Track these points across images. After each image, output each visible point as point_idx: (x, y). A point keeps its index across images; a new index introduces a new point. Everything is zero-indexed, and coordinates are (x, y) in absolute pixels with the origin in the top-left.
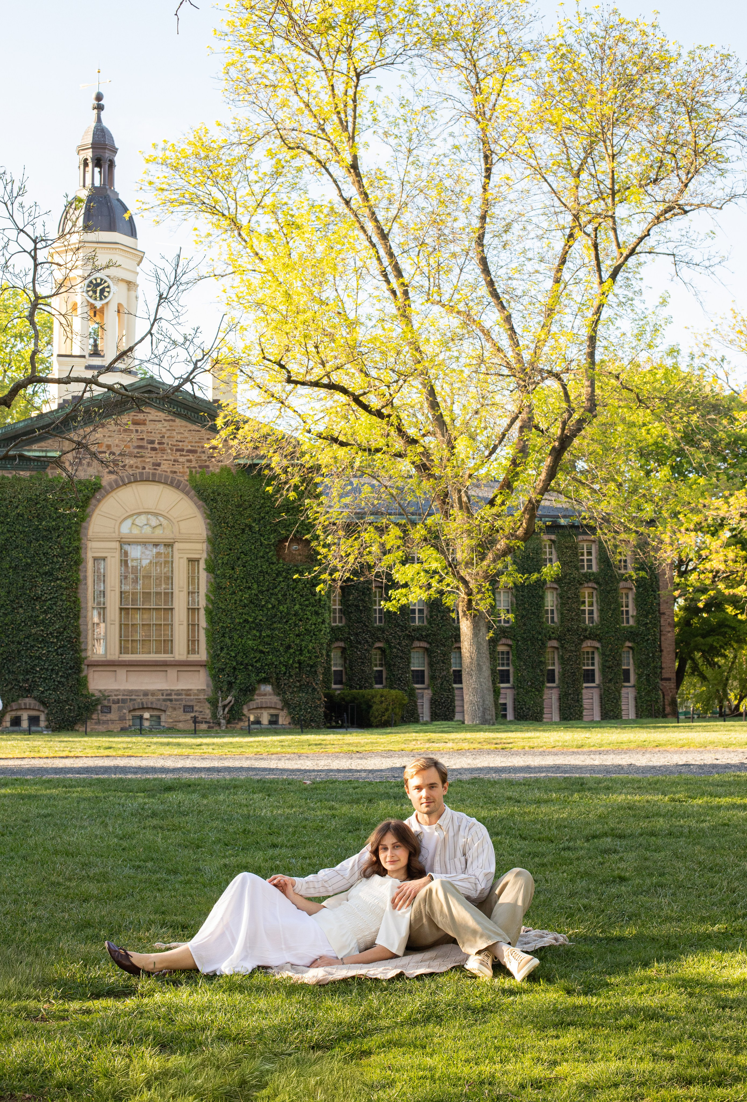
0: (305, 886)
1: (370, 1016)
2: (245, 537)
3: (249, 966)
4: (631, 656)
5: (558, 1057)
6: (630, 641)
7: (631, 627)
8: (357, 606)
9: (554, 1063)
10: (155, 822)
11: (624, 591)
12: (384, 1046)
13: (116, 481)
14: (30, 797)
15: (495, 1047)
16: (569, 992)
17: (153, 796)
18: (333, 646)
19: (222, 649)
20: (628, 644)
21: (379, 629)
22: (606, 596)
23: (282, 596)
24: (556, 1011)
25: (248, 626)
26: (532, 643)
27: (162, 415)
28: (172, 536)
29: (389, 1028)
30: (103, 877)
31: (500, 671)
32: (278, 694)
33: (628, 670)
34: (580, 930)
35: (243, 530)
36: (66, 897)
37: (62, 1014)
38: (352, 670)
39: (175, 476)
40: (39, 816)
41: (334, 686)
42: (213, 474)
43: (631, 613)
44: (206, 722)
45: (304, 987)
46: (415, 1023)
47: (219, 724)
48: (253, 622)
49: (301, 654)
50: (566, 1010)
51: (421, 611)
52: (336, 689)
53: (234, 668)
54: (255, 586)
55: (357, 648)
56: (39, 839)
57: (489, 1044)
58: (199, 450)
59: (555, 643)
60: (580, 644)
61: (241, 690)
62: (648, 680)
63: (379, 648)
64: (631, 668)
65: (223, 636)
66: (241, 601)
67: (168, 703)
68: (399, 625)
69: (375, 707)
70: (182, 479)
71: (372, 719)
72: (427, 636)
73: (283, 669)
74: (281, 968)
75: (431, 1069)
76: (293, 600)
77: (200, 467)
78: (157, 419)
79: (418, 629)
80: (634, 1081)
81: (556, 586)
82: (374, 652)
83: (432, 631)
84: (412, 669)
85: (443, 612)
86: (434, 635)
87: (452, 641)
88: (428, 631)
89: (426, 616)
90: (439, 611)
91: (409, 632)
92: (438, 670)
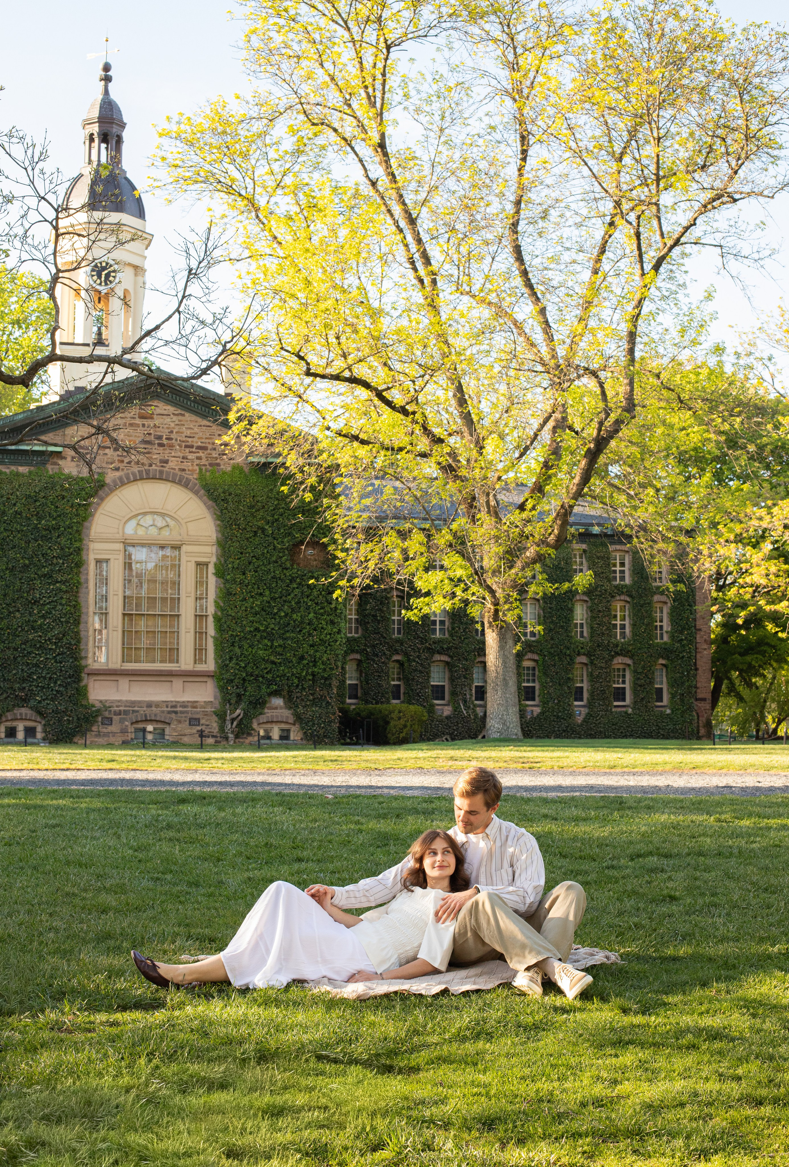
0: (345, 895)
1: (416, 1032)
2: (257, 540)
3: (284, 979)
4: (664, 674)
5: (619, 1076)
6: (663, 658)
7: (665, 643)
8: (375, 616)
9: (615, 1082)
10: (171, 834)
11: (658, 605)
12: (433, 1063)
13: (120, 478)
14: (35, 807)
15: (552, 1065)
16: (625, 1011)
17: (167, 808)
18: (348, 658)
19: (231, 659)
20: (661, 661)
21: (398, 641)
22: (639, 610)
23: (297, 603)
24: (613, 1029)
25: (259, 635)
26: (559, 658)
27: (170, 409)
28: (179, 538)
29: (437, 1044)
30: (121, 889)
31: (526, 687)
32: (290, 708)
33: (661, 689)
34: (631, 948)
35: (256, 533)
36: (83, 908)
37: (88, 1026)
38: (368, 683)
39: (183, 474)
40: (46, 826)
41: (348, 701)
42: (224, 473)
43: (665, 629)
44: (213, 736)
45: (343, 1001)
46: (464, 1039)
47: (227, 738)
48: (264, 631)
49: (314, 666)
50: (624, 1028)
51: (442, 622)
52: (351, 704)
53: (244, 680)
54: (267, 593)
55: (374, 661)
56: (49, 849)
57: (545, 1062)
58: (210, 447)
59: (583, 659)
60: (611, 660)
61: (250, 702)
62: (682, 700)
63: (397, 661)
64: (665, 687)
65: (233, 645)
66: (252, 608)
67: (173, 716)
68: (419, 637)
69: (392, 723)
70: (191, 477)
71: (389, 735)
72: (449, 649)
73: (296, 681)
74: (317, 982)
75: (485, 1086)
76: (308, 608)
77: (211, 465)
78: (165, 412)
79: (440, 641)
80: (701, 1101)
81: (586, 598)
82: (391, 665)
83: (453, 644)
84: (432, 683)
85: (466, 623)
86: (456, 648)
87: (475, 655)
88: (449, 644)
89: (448, 628)
90: (462, 623)
91: (430, 644)
92: (459, 685)
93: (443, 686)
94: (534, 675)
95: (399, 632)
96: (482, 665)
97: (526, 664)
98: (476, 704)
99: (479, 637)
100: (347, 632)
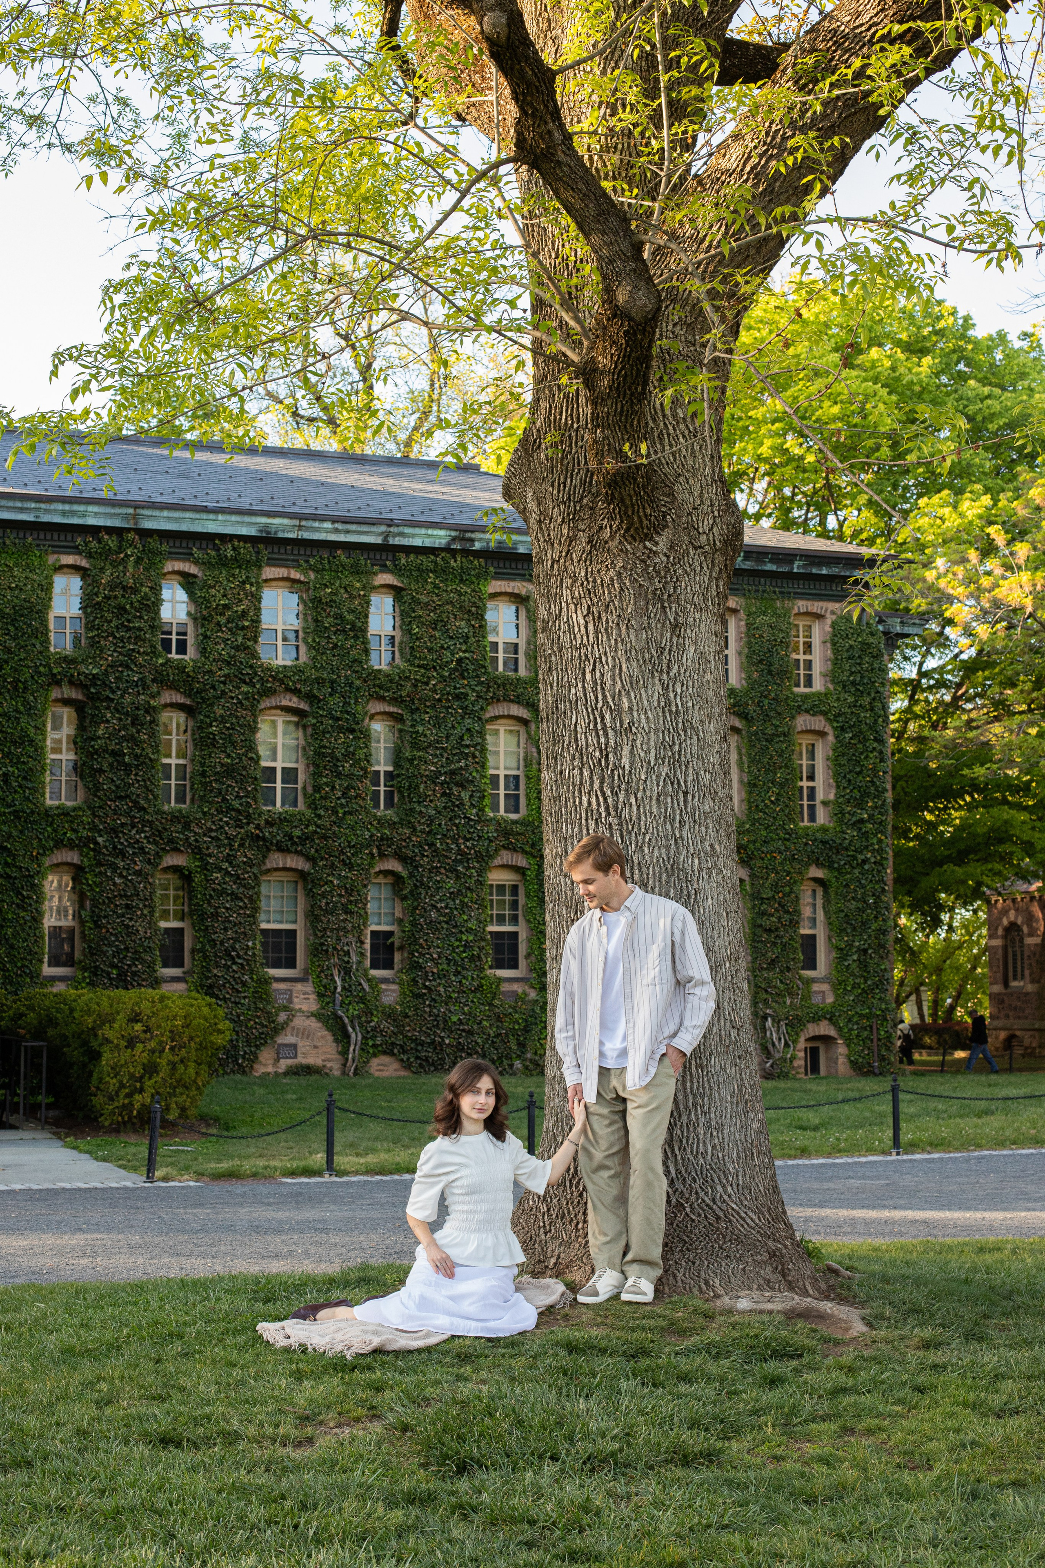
4: (819, 902)
6: (819, 864)
7: (824, 829)
8: (117, 754)
11: (805, 741)
18: (47, 862)
20: (815, 872)
21: (176, 817)
22: (764, 750)
31: (496, 935)
33: (813, 937)
38: (98, 926)
41: (47, 970)
43: (820, 796)
51: (290, 775)
52: (53, 979)
55: (114, 867)
62: (863, 965)
63: (175, 869)
64: (821, 934)
68: (231, 809)
69: (107, 1058)
71: (98, 1100)
72: (306, 838)
79: (283, 819)
82: (159, 879)
83: (318, 826)
84: (264, 926)
85: (350, 776)
86: (325, 837)
87: (372, 855)
88: (307, 826)
89: (304, 788)
90: (339, 775)
91: (258, 827)
92: (332, 930)
93: (294, 932)
94: (514, 905)
95: (181, 799)
96: (390, 880)
97: (497, 877)
98: (374, 977)
99: (381, 811)
100: (47, 795)
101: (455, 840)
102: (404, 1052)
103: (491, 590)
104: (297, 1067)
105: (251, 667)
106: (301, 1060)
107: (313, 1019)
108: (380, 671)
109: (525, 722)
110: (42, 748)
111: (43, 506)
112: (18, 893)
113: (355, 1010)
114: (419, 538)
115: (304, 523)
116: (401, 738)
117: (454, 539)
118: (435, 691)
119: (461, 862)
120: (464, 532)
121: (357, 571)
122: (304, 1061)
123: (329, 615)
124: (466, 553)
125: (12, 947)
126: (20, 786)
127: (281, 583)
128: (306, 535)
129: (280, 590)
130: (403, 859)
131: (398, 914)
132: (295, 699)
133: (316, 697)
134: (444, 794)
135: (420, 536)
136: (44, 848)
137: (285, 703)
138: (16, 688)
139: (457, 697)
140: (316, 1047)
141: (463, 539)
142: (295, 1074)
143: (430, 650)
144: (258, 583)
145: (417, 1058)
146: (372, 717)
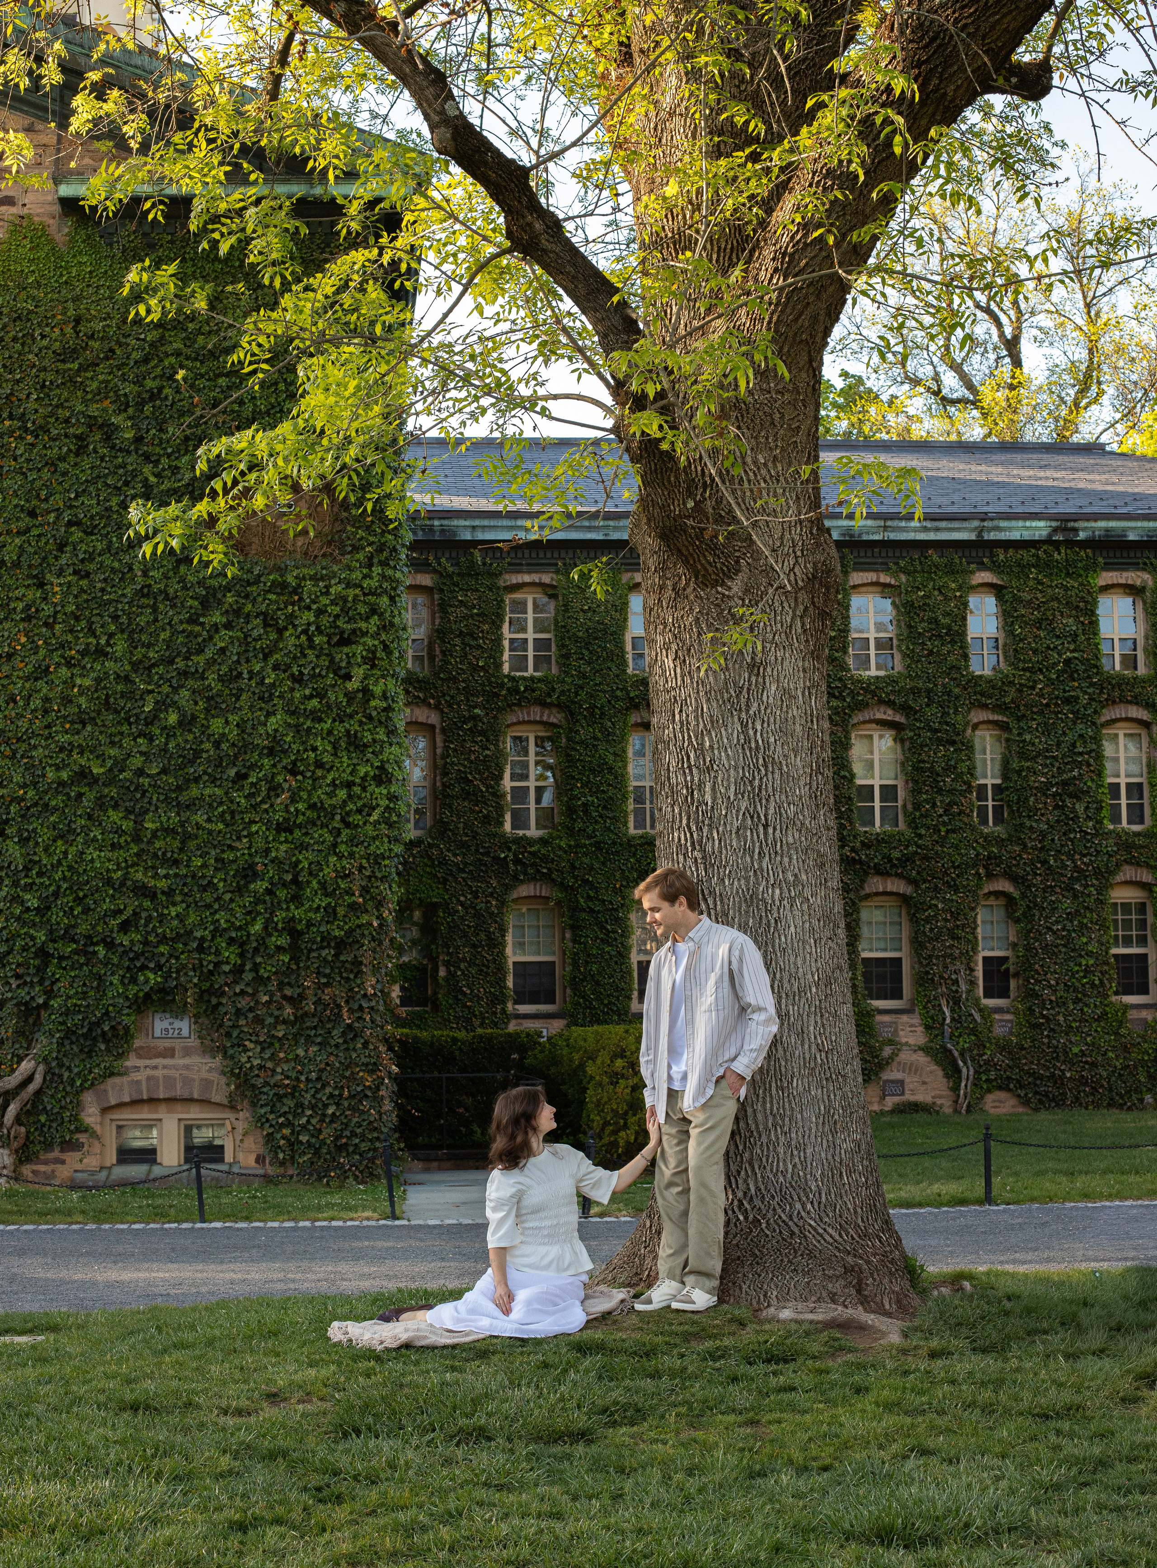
23: (224, 679)
25: (90, 796)
31: (1122, 958)
32: (218, 1051)
48: (111, 779)
49: (296, 899)
51: (888, 792)
53: (43, 954)
54: (120, 646)
61: (69, 1033)
66: (67, 700)
69: (592, 1095)
73: (230, 954)
76: (265, 695)
83: (919, 847)
84: (866, 955)
85: (951, 791)
86: (926, 858)
87: (978, 874)
88: (907, 847)
89: (904, 806)
90: (940, 791)
91: (853, 850)
92: (938, 957)
93: (899, 960)
94: (1142, 924)
96: (1002, 901)
97: (1121, 895)
98: (986, 1007)
99: (990, 827)
100: (631, 824)
101: (1071, 857)
102: (1021, 1087)
103: (1102, 582)
104: (903, 1104)
105: (840, 679)
106: (909, 1097)
107: (921, 1053)
108: (981, 677)
109: (1146, 725)
110: (623, 776)
111: (611, 523)
112: (602, 928)
113: (965, 1042)
114: (1017, 531)
115: (889, 523)
116: (1008, 748)
117: (1055, 530)
118: (1042, 696)
119: (1078, 879)
120: (1065, 523)
121: (952, 571)
122: (912, 1098)
123: (923, 620)
124: (1070, 544)
125: (598, 983)
126: (601, 816)
127: (871, 589)
128: (893, 536)
129: (870, 596)
130: (1014, 879)
131: (1012, 938)
132: (890, 712)
133: (911, 708)
134: (1056, 807)
135: (1017, 528)
136: (627, 879)
137: (879, 716)
138: (592, 714)
139: (1067, 701)
140: (924, 1083)
141: (1065, 529)
142: (901, 1112)
143: (1035, 651)
144: (844, 590)
145: (1036, 1093)
146: (975, 727)
